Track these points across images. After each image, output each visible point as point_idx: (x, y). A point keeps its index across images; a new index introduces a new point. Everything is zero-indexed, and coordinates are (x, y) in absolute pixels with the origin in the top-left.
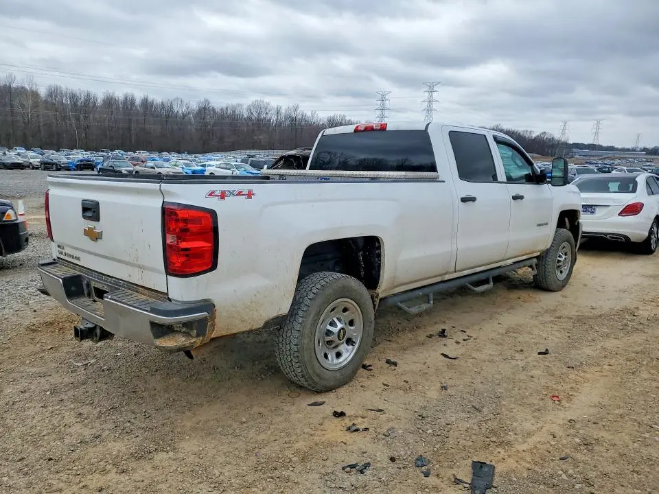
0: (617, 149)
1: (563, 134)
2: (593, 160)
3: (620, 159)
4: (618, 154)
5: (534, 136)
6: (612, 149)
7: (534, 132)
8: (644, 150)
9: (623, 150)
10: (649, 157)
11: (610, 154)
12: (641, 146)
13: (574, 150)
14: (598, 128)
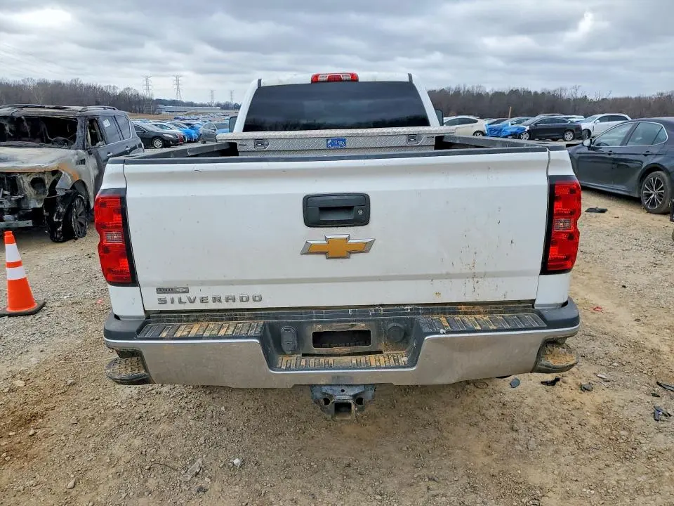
0: (196, 105)
1: (148, 89)
2: (180, 115)
3: (203, 113)
4: (199, 110)
5: (118, 92)
6: (191, 104)
7: (117, 88)
8: (218, 105)
9: (202, 105)
10: (224, 111)
11: (192, 109)
12: (215, 101)
13: (160, 106)
14: (178, 84)
